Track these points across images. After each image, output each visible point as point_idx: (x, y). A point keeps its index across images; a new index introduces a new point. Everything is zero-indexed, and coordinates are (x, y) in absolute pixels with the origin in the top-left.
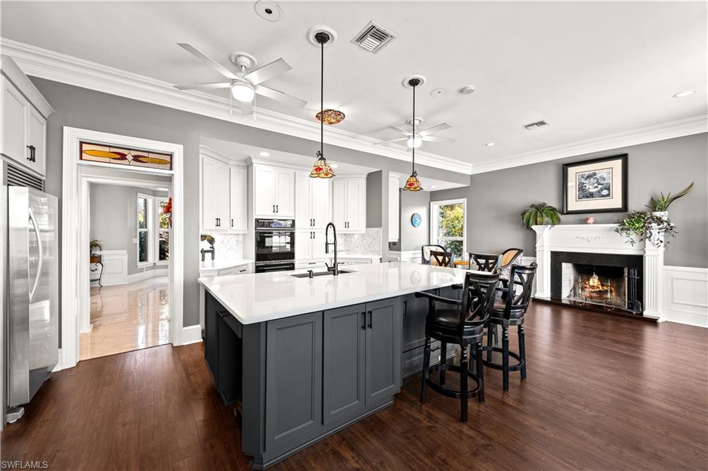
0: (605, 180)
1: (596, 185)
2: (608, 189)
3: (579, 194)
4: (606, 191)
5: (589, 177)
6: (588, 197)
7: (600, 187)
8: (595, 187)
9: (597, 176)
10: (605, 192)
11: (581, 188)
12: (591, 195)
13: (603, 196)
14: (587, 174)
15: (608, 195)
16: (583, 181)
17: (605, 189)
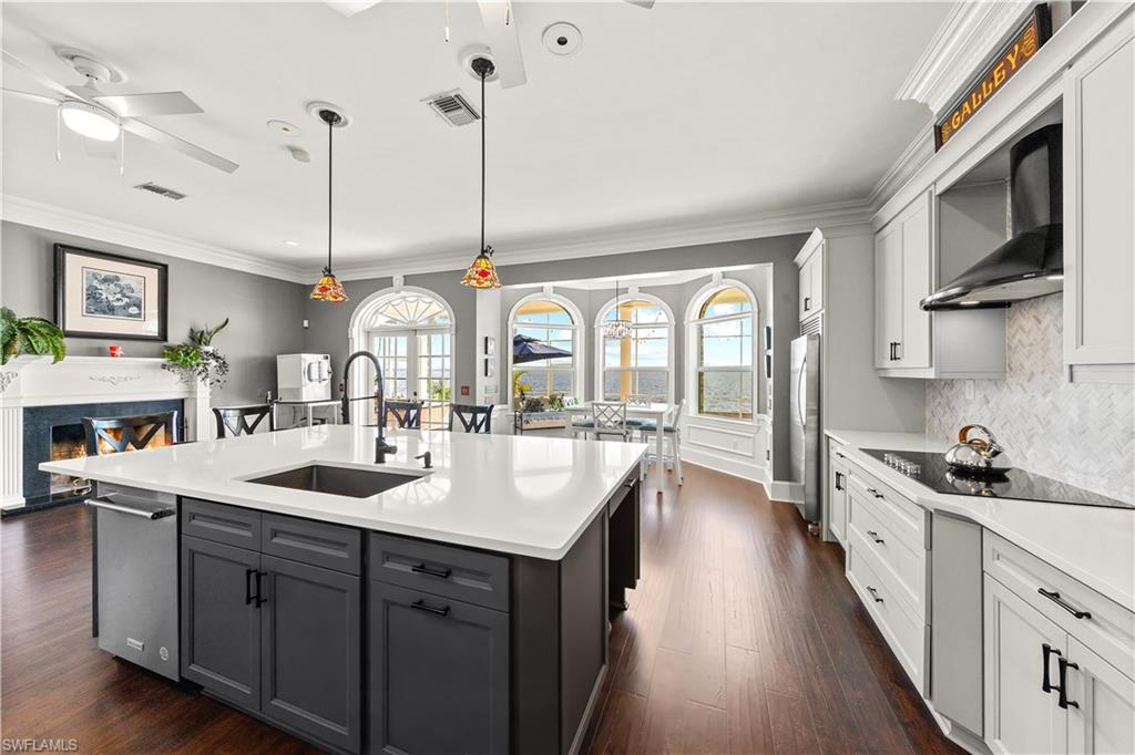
0: (133, 292)
1: (119, 296)
2: (139, 307)
3: (88, 304)
4: (135, 308)
5: (105, 280)
6: (104, 312)
7: (126, 300)
8: (118, 300)
9: (122, 283)
10: (133, 310)
11: (92, 295)
12: (111, 310)
13: (131, 315)
14: (104, 274)
15: (139, 315)
16: (95, 283)
17: (135, 305)
